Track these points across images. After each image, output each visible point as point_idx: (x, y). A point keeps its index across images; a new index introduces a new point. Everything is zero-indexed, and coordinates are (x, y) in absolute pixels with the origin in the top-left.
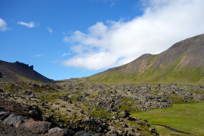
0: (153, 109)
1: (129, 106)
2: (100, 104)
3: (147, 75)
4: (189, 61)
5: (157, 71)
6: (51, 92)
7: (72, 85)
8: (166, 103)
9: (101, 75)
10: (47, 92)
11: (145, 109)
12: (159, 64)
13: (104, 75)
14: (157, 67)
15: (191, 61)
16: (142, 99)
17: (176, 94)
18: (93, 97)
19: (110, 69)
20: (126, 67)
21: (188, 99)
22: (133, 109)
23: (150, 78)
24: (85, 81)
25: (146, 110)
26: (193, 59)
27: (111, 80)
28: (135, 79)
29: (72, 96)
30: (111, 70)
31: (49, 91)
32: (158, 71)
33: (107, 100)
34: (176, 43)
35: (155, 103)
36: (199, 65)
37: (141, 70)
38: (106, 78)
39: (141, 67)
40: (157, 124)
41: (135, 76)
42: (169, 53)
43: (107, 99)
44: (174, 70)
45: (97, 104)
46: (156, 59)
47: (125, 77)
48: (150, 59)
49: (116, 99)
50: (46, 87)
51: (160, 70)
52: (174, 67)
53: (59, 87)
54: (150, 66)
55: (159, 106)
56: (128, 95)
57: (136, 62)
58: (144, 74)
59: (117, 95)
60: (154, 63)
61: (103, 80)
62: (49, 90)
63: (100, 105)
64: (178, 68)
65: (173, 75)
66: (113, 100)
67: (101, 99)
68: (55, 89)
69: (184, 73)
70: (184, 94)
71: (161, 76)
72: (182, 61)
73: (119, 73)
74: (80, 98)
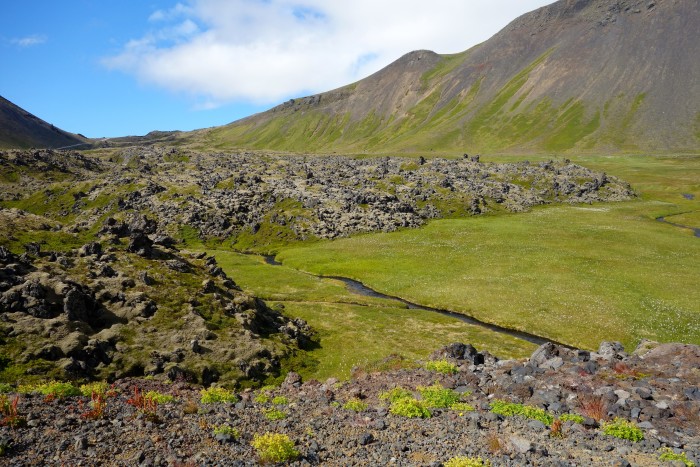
0: (360, 232)
1: (285, 224)
2: (196, 217)
3: (414, 126)
4: (554, 80)
5: (448, 114)
6: (52, 179)
7: (143, 158)
8: (409, 215)
9: (261, 122)
10: (36, 179)
11: (332, 235)
12: (458, 89)
13: (270, 122)
14: (448, 100)
15: (558, 82)
16: (334, 203)
17: (452, 190)
18: (176, 195)
19: (293, 101)
20: (348, 95)
21: (485, 204)
22: (292, 234)
23: (424, 136)
24: (202, 145)
25: (335, 235)
26: (565, 73)
27: (293, 139)
28: (375, 141)
29: (103, 193)
30: (296, 106)
31: (46, 176)
32: (452, 114)
33: (221, 207)
34: (521, 17)
35: (371, 215)
36: (580, 98)
37: (396, 110)
38: (275, 135)
39: (396, 98)
40: (335, 275)
41: (375, 129)
42: (493, 51)
43: (222, 202)
44: (501, 112)
45: (186, 218)
46: (450, 71)
47: (342, 131)
48: (432, 71)
49: (252, 202)
50: (32, 162)
51: (457, 111)
52: (502, 101)
53: (90, 161)
54: (427, 95)
55: (383, 225)
56: (294, 192)
57: (382, 81)
58: (404, 121)
59: (261, 190)
60: (442, 86)
61: (266, 141)
62: (46, 171)
63: (196, 223)
64: (516, 104)
65: (495, 126)
66: (240, 208)
67: (202, 204)
68: (70, 168)
69: (531, 122)
70: (479, 188)
71: (458, 132)
72: (531, 82)
73: (323, 118)
74: (131, 199)
